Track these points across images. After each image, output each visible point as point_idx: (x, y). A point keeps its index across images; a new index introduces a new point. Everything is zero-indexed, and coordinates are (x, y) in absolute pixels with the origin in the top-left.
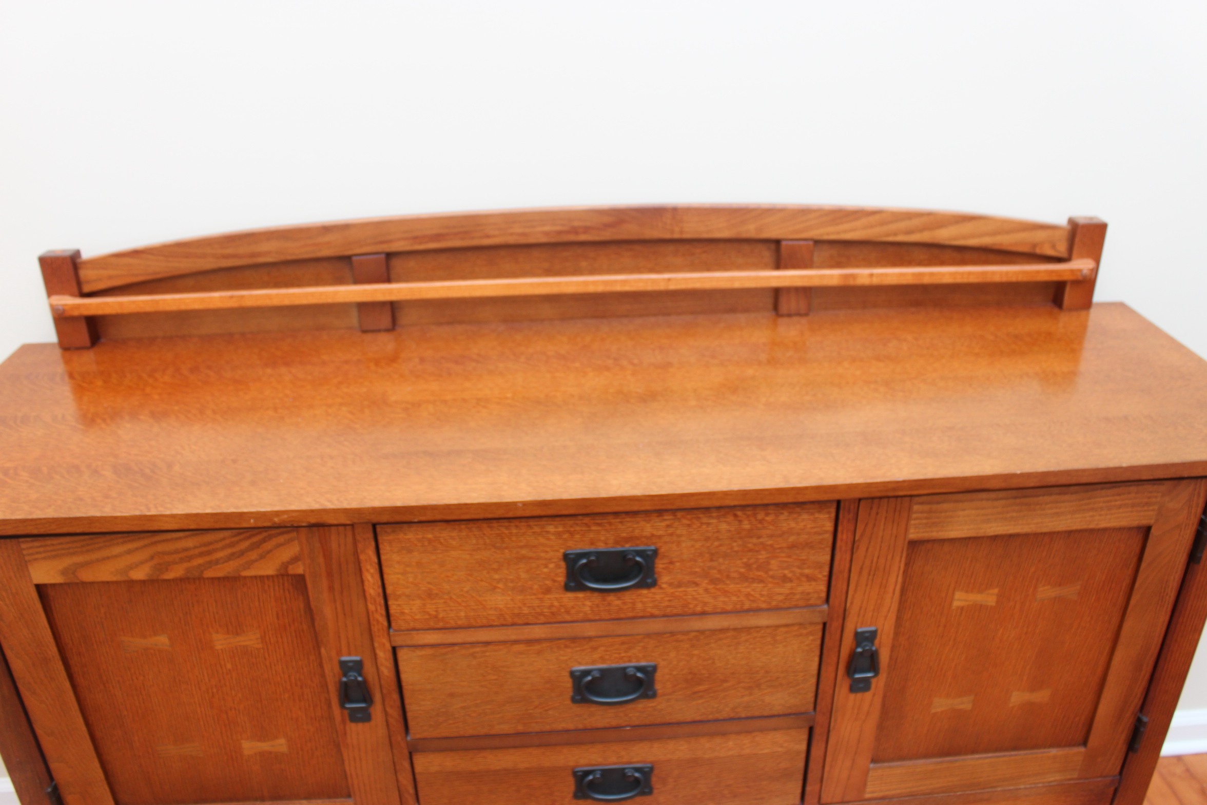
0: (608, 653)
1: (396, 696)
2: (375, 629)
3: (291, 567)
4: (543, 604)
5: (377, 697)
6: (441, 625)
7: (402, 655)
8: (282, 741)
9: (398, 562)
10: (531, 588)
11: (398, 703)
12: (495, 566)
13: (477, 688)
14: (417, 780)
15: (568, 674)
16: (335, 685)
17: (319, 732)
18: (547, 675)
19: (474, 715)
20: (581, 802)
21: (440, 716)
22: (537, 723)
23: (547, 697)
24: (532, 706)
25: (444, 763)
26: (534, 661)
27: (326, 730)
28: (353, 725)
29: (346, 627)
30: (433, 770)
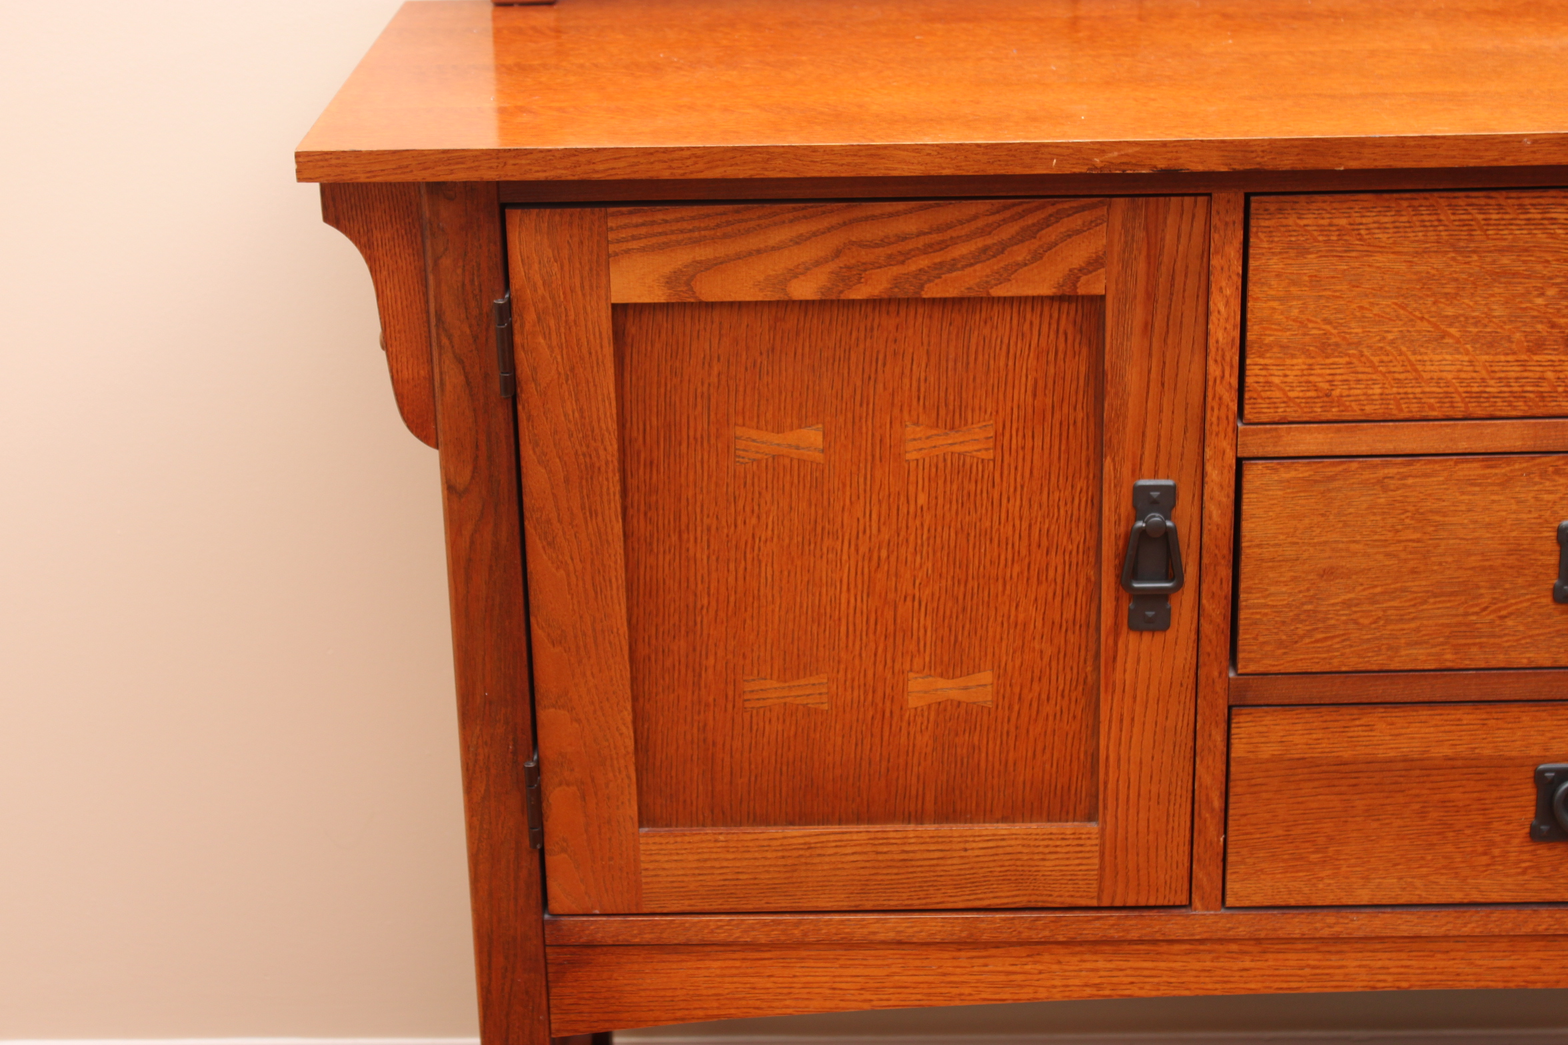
1: (1225, 572)
2: (1212, 417)
3: (1083, 279)
4: (1526, 374)
6: (1334, 413)
7: (1254, 475)
8: (986, 677)
9: (1278, 275)
10: (1509, 340)
11: (1227, 588)
12: (1450, 289)
13: (1380, 557)
14: (1232, 777)
15: (1554, 534)
16: (1117, 538)
17: (1062, 655)
18: (1514, 534)
19: (1366, 621)
20: (1543, 851)
21: (1302, 621)
22: (1481, 645)
23: (1507, 586)
24: (1477, 605)
25: (1290, 738)
26: (1493, 501)
27: (1076, 651)
28: (1133, 637)
29: (1161, 411)
30: (1267, 751)
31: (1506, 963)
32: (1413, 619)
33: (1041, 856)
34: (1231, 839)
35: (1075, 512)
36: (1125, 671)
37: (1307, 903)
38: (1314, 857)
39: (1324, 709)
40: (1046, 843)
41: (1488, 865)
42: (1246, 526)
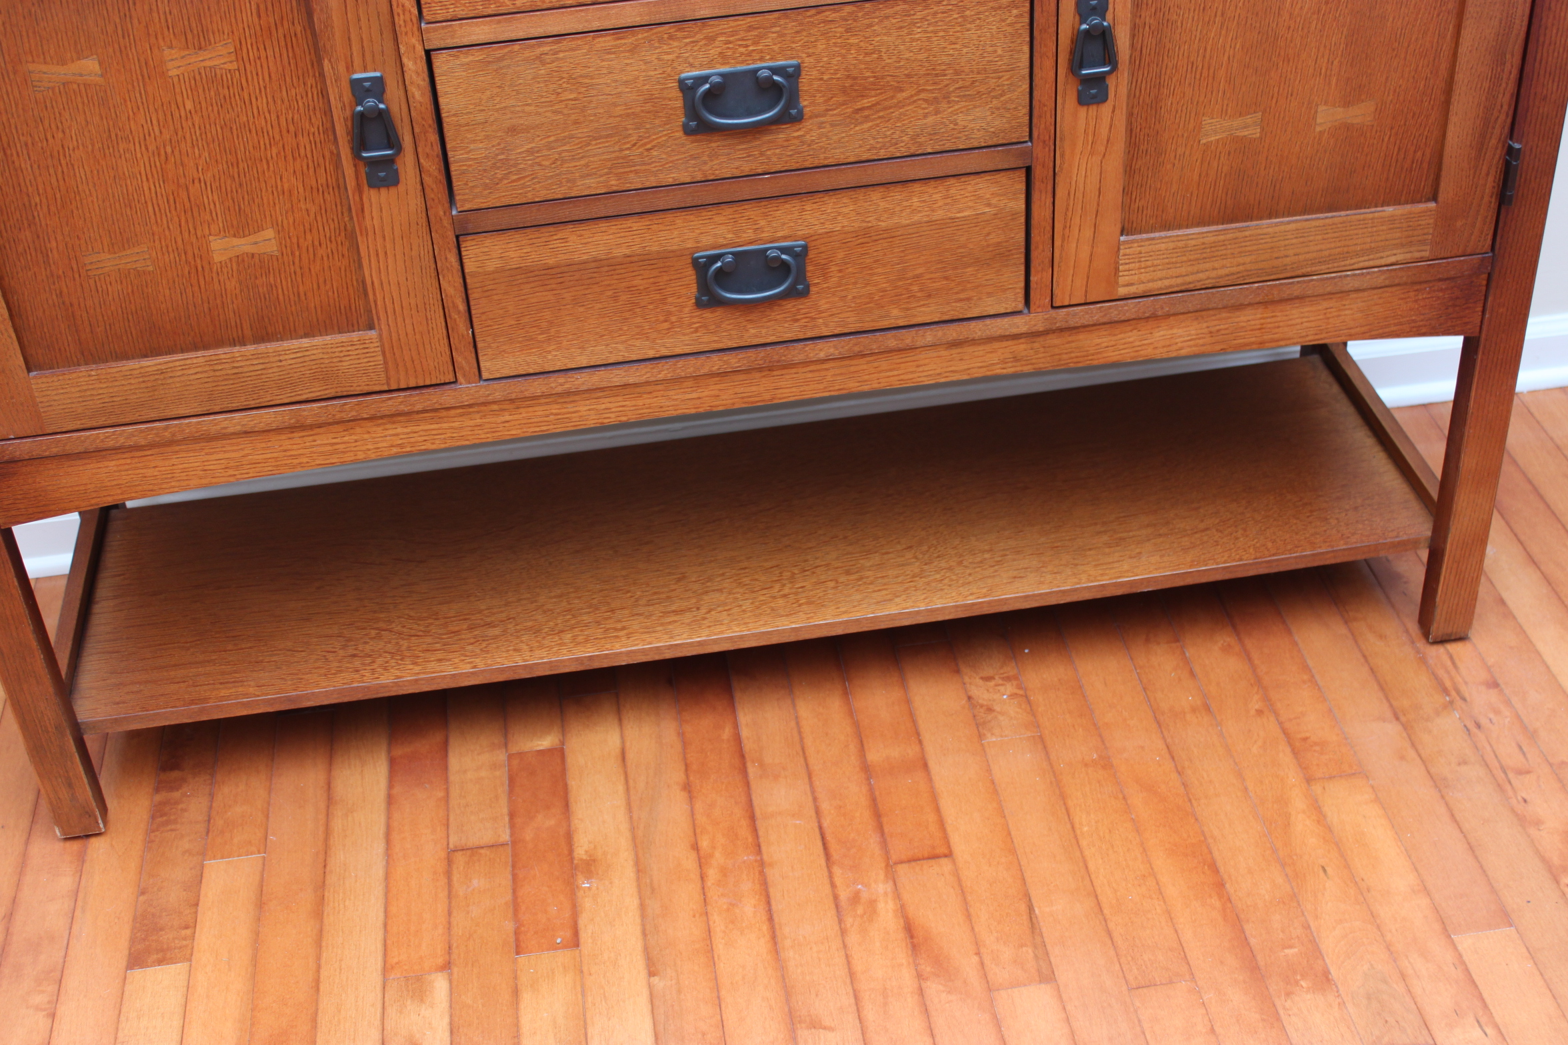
0: (731, 46)
1: (434, 137)
2: (399, 21)
5: (407, 141)
6: (493, 8)
7: (439, 61)
8: (269, 233)
11: (437, 149)
13: (549, 114)
14: (469, 287)
15: (677, 84)
16: (346, 120)
17: (323, 211)
18: (647, 87)
19: (547, 163)
20: (708, 314)
21: (498, 168)
22: (636, 172)
23: (648, 126)
24: (628, 143)
25: (507, 254)
26: (627, 64)
27: (334, 207)
28: (373, 192)
29: (359, 20)
30: (491, 266)
31: (694, 395)
32: (582, 158)
33: (338, 359)
34: (476, 331)
35: (311, 103)
36: (372, 218)
37: (542, 370)
38: (541, 337)
39: (528, 230)
40: (340, 349)
41: (669, 329)
42: (442, 100)
